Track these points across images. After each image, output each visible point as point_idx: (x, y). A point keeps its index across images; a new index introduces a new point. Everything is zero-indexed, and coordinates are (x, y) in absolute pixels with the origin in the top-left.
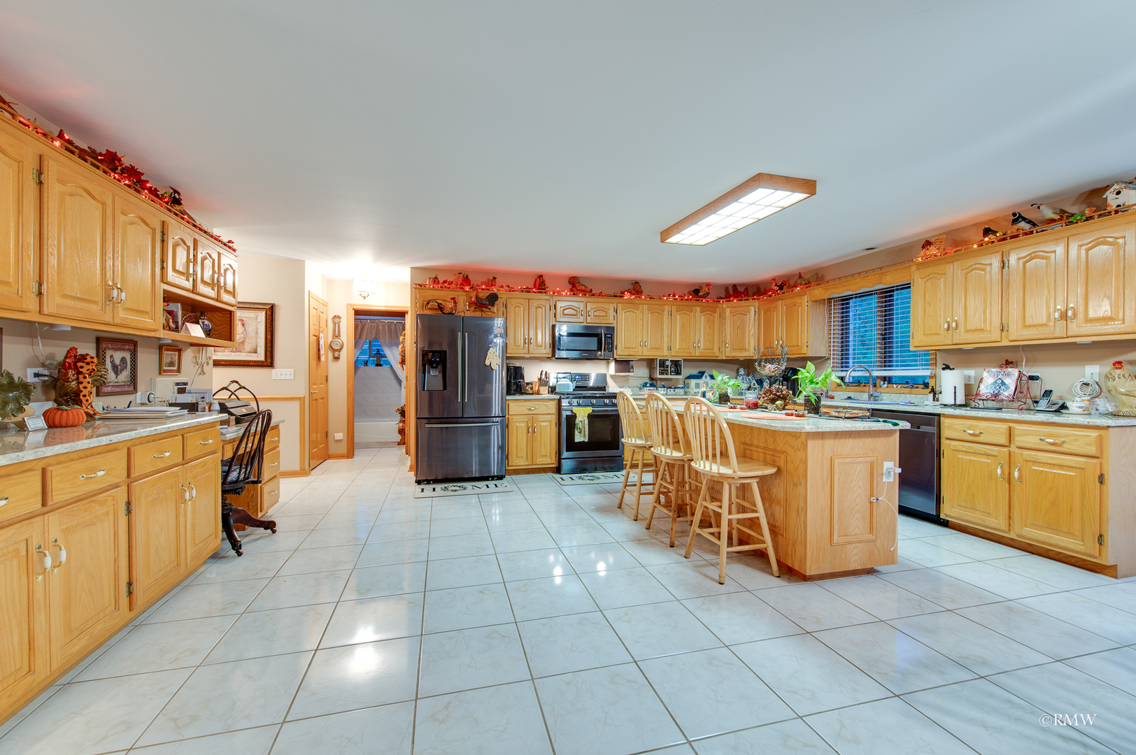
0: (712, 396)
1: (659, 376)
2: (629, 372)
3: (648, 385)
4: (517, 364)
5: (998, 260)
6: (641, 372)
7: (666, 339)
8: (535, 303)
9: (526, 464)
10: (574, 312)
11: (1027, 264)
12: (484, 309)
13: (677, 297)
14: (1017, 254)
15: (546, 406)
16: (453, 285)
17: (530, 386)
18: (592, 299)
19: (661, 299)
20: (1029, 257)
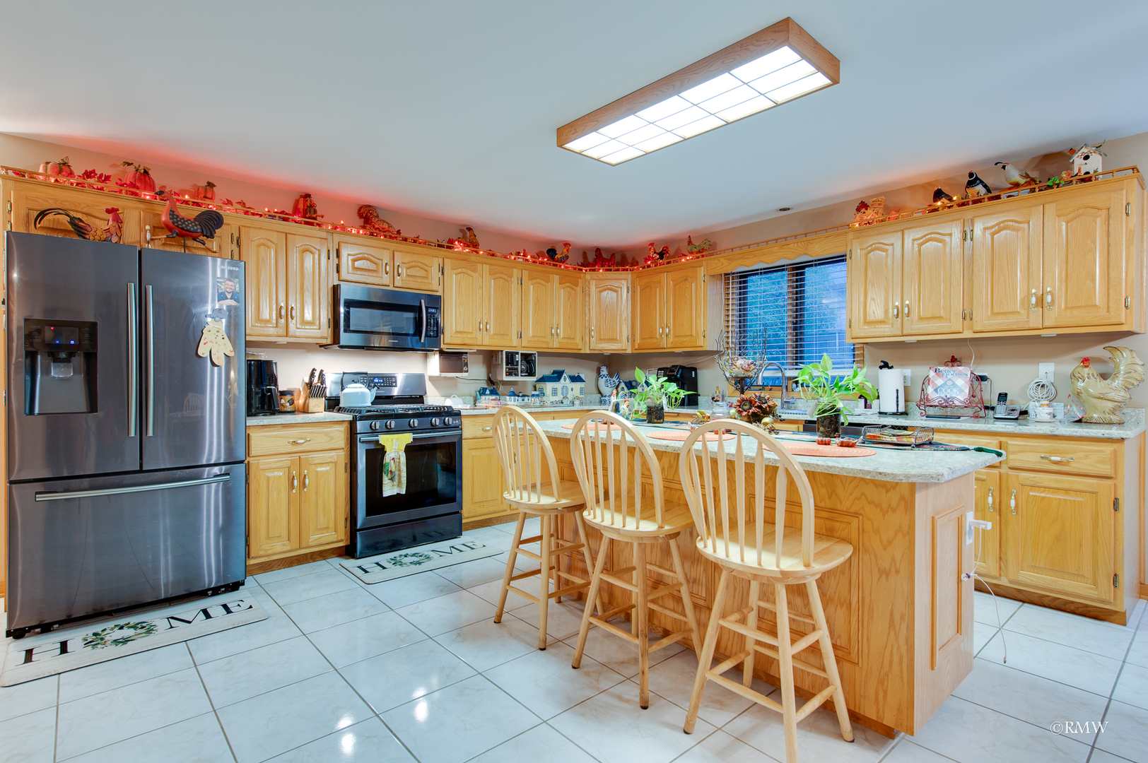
0: (627, 410)
1: (506, 378)
2: (461, 371)
3: (488, 392)
4: (263, 355)
5: (959, 229)
6: (477, 371)
7: (515, 321)
8: (299, 242)
9: (288, 548)
10: (373, 267)
11: (995, 236)
12: (190, 243)
13: (529, 257)
14: (984, 223)
15: (327, 434)
16: (111, 185)
17: (288, 397)
18: (404, 246)
19: (506, 257)
20: (997, 228)
